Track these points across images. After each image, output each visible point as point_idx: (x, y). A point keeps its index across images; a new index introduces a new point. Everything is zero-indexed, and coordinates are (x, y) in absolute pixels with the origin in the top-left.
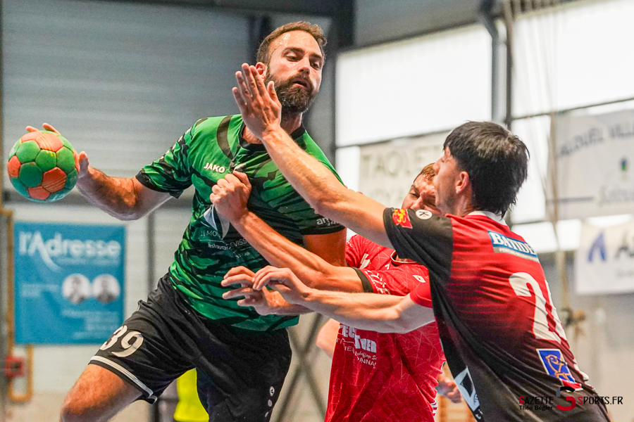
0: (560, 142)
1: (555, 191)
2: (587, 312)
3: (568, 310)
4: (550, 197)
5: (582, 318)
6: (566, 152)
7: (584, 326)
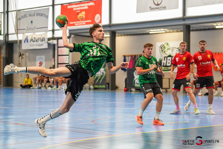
0: (18, 17)
1: (17, 28)
2: (24, 53)
3: (20, 53)
4: (16, 29)
5: (23, 55)
6: (20, 19)
7: (24, 56)
